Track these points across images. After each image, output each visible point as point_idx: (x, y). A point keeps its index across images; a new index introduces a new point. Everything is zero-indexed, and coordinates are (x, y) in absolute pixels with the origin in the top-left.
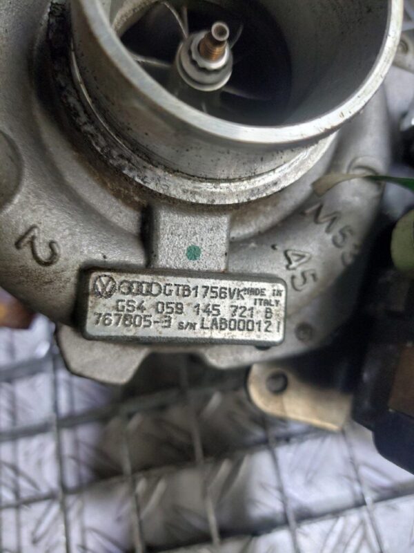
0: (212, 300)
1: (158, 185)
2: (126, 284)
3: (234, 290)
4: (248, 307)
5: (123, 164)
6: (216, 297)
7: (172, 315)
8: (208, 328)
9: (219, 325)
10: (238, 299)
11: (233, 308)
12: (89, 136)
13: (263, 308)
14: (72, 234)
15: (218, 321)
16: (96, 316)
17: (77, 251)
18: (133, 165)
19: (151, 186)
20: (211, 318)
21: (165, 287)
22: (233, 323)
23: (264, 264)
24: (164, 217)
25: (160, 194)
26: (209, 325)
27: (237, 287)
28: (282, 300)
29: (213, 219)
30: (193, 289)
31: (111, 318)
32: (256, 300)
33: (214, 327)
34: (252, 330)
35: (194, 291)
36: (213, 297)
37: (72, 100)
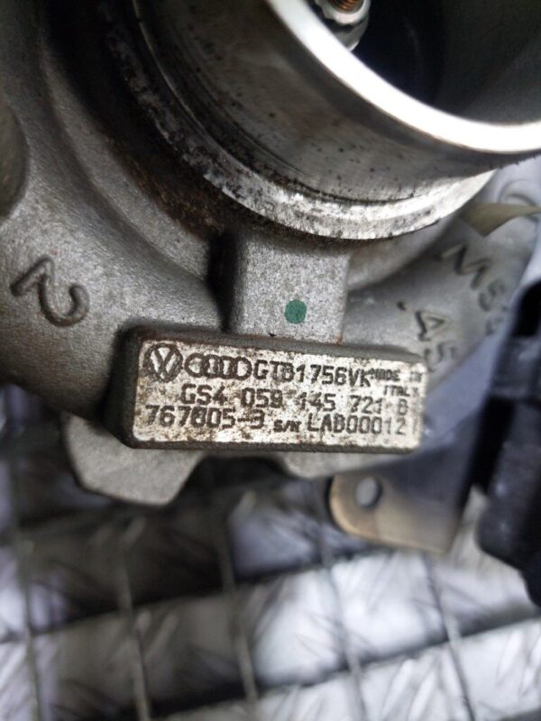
0: (324, 387)
1: (258, 203)
2: (198, 360)
3: (357, 372)
4: (375, 398)
5: (205, 162)
6: (330, 383)
7: (264, 410)
8: (317, 430)
9: (333, 425)
10: (362, 386)
11: (355, 400)
12: (150, 111)
13: (395, 399)
14: (109, 275)
15: (332, 419)
16: (150, 411)
17: (115, 302)
18: (220, 165)
19: (248, 203)
20: (322, 414)
21: (257, 365)
22: (352, 421)
23: (388, 330)
24: (254, 253)
25: (260, 217)
26: (319, 425)
27: (361, 367)
28: (421, 386)
29: (327, 260)
30: (298, 370)
31: (173, 413)
32: (386, 387)
33: (326, 428)
34: (380, 432)
35: (300, 372)
36: (327, 382)
37: (123, 49)
